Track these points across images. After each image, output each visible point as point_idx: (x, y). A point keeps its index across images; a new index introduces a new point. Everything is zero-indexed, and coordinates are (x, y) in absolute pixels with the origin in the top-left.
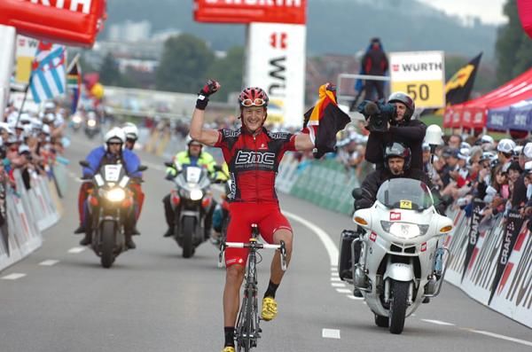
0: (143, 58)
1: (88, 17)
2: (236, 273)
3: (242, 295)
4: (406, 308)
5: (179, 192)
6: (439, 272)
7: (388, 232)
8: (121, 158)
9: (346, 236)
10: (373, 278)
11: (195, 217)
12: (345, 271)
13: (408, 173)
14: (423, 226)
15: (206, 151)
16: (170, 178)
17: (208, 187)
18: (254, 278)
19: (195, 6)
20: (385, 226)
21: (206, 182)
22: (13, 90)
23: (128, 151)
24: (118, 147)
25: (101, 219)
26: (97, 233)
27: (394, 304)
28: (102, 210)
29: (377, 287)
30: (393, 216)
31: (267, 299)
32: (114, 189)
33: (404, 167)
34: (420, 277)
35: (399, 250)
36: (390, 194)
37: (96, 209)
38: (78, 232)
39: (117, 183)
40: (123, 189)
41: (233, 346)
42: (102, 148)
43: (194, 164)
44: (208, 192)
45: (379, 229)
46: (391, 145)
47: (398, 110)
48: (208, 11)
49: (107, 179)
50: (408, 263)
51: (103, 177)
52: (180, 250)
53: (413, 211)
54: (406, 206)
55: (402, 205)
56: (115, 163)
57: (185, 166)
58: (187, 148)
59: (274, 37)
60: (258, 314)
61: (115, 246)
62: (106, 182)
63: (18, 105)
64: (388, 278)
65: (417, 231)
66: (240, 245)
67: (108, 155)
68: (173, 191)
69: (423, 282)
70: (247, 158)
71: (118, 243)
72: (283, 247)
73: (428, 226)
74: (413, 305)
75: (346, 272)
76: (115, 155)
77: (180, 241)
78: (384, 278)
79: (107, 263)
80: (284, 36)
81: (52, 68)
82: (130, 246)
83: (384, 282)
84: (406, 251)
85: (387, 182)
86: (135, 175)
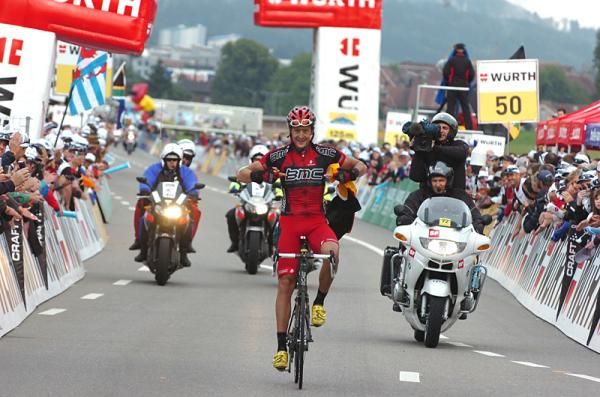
0: (197, 67)
1: (136, 21)
2: (287, 281)
4: (441, 323)
5: (243, 207)
6: (476, 290)
7: (427, 248)
8: (178, 175)
9: (388, 252)
10: (411, 292)
11: (260, 232)
12: (385, 286)
13: (449, 192)
14: (460, 243)
19: (257, 8)
20: (424, 242)
22: (53, 103)
23: (186, 168)
24: (175, 163)
25: (157, 236)
26: (152, 250)
27: (430, 318)
28: (158, 227)
29: (415, 302)
30: (432, 233)
31: (317, 307)
32: (171, 206)
33: (446, 186)
34: (456, 293)
35: (437, 266)
36: (430, 212)
37: (152, 226)
38: (133, 248)
39: (174, 200)
40: (180, 206)
41: (286, 350)
42: (160, 165)
45: (417, 244)
46: (434, 165)
47: (442, 130)
48: (271, 13)
49: (164, 195)
50: (445, 280)
51: (161, 194)
53: (452, 229)
54: (444, 224)
55: (441, 223)
56: (172, 180)
59: (345, 42)
61: (171, 263)
62: (163, 199)
63: (57, 119)
64: (425, 293)
65: (454, 248)
66: (293, 255)
67: (165, 172)
68: (238, 206)
69: (460, 298)
70: (296, 175)
71: (173, 261)
73: (466, 244)
74: (449, 321)
75: (386, 288)
76: (172, 172)
77: (244, 257)
78: (422, 293)
79: (162, 280)
80: (356, 42)
81: (92, 76)
82: (185, 263)
83: (421, 297)
84: (444, 267)
85: (428, 200)
86: (191, 192)
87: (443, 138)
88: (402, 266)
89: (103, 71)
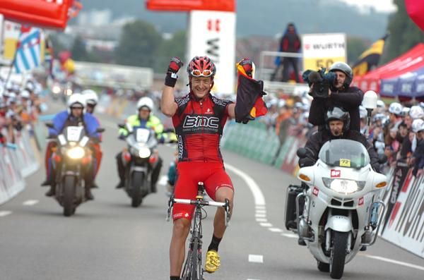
0: (106, 39)
1: (61, 7)
2: (182, 226)
3: (187, 248)
4: (345, 255)
5: (129, 151)
6: (375, 224)
7: (329, 187)
8: (82, 121)
9: (292, 190)
10: (316, 229)
11: (143, 173)
12: (290, 222)
13: (346, 134)
14: (360, 182)
15: (154, 115)
16: (122, 137)
17: (155, 147)
18: (199, 232)
20: (326, 182)
21: (154, 142)
23: (89, 115)
24: (80, 111)
25: (63, 174)
26: (60, 186)
27: (334, 251)
28: (64, 166)
29: (319, 237)
30: (334, 173)
31: (211, 252)
32: (75, 148)
33: (343, 129)
34: (357, 228)
35: (339, 204)
36: (331, 154)
37: (59, 165)
38: (45, 184)
39: (78, 143)
40: (83, 148)
42: (66, 112)
43: (143, 126)
44: (155, 150)
45: (320, 184)
46: (332, 110)
47: (339, 78)
49: (69, 138)
50: (347, 216)
51: (66, 137)
52: (129, 200)
53: (351, 169)
54: (344, 164)
55: (341, 164)
56: (77, 125)
57: (135, 128)
58: (137, 112)
59: (210, 23)
60: (202, 267)
61: (75, 198)
62: (68, 142)
64: (329, 229)
65: (355, 187)
67: (71, 119)
68: (124, 150)
69: (361, 232)
70: (194, 122)
71: (78, 195)
72: (227, 205)
73: (365, 182)
74: (352, 253)
75: (291, 224)
76: (77, 118)
77: (130, 193)
78: (326, 228)
79: (69, 212)
80: (218, 22)
81: (31, 46)
82: (89, 197)
83: (326, 232)
84: (345, 204)
85: (328, 142)
86: (94, 136)
87: (339, 85)
88: (306, 204)
89: (38, 42)
